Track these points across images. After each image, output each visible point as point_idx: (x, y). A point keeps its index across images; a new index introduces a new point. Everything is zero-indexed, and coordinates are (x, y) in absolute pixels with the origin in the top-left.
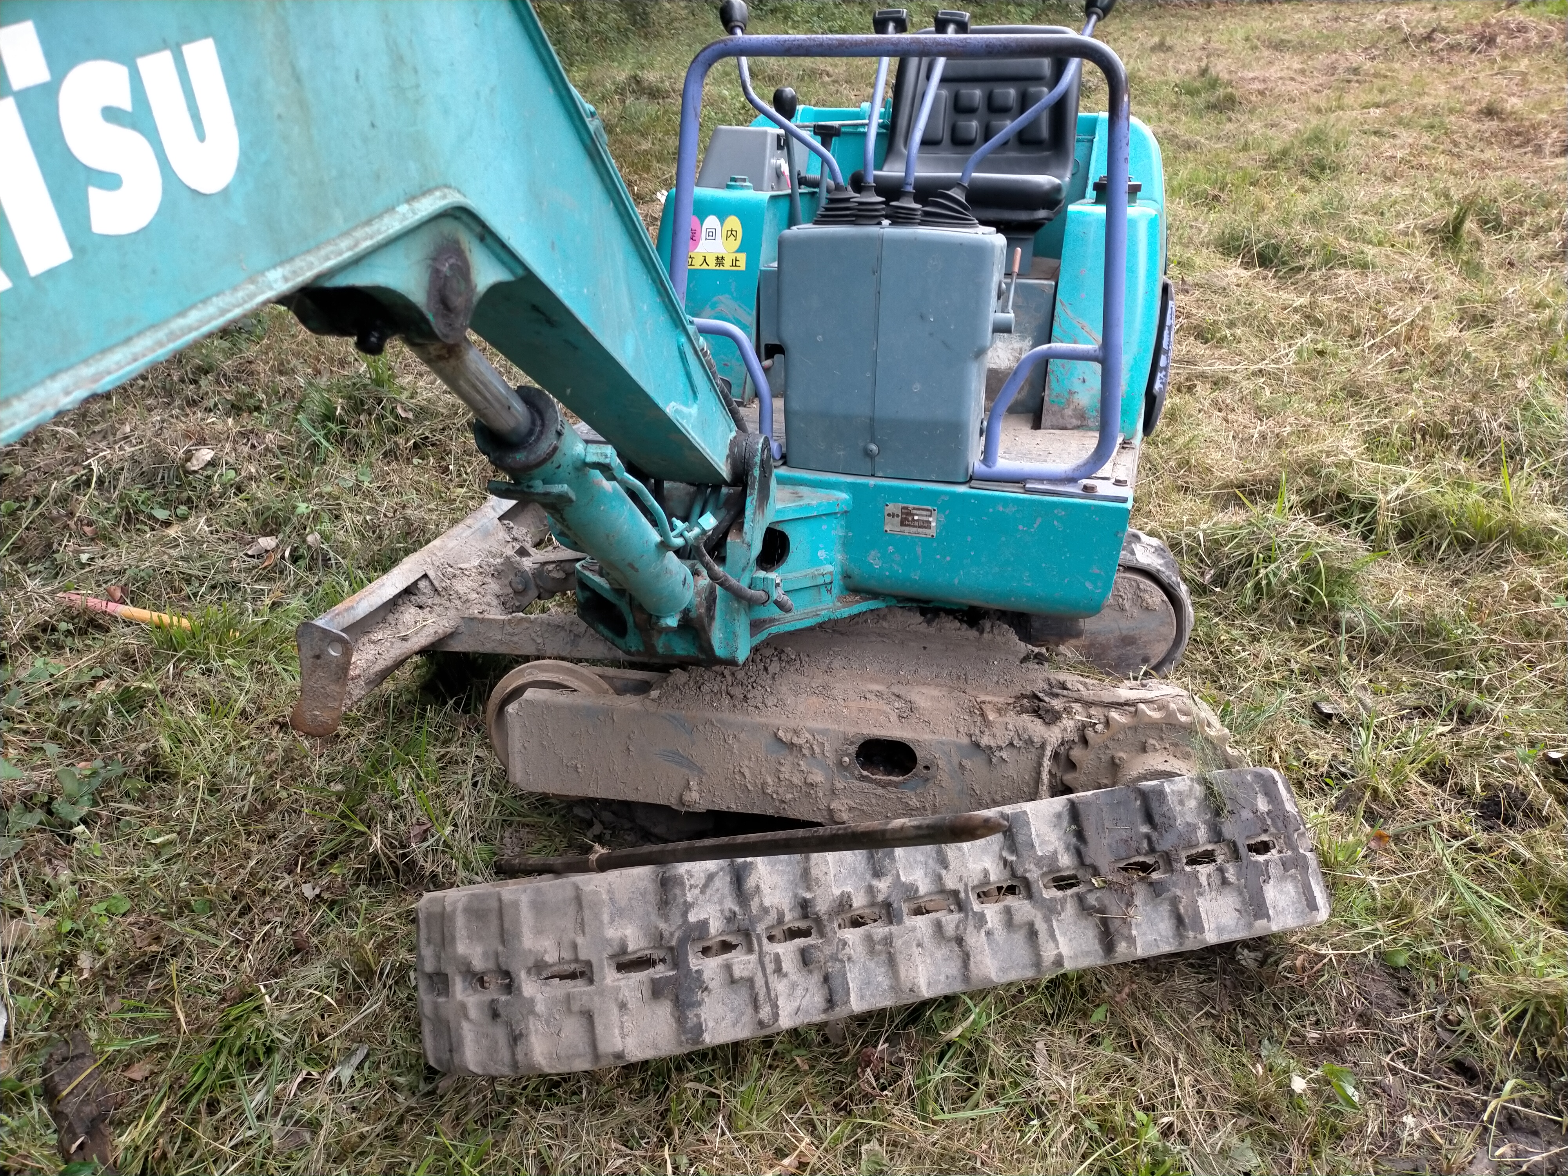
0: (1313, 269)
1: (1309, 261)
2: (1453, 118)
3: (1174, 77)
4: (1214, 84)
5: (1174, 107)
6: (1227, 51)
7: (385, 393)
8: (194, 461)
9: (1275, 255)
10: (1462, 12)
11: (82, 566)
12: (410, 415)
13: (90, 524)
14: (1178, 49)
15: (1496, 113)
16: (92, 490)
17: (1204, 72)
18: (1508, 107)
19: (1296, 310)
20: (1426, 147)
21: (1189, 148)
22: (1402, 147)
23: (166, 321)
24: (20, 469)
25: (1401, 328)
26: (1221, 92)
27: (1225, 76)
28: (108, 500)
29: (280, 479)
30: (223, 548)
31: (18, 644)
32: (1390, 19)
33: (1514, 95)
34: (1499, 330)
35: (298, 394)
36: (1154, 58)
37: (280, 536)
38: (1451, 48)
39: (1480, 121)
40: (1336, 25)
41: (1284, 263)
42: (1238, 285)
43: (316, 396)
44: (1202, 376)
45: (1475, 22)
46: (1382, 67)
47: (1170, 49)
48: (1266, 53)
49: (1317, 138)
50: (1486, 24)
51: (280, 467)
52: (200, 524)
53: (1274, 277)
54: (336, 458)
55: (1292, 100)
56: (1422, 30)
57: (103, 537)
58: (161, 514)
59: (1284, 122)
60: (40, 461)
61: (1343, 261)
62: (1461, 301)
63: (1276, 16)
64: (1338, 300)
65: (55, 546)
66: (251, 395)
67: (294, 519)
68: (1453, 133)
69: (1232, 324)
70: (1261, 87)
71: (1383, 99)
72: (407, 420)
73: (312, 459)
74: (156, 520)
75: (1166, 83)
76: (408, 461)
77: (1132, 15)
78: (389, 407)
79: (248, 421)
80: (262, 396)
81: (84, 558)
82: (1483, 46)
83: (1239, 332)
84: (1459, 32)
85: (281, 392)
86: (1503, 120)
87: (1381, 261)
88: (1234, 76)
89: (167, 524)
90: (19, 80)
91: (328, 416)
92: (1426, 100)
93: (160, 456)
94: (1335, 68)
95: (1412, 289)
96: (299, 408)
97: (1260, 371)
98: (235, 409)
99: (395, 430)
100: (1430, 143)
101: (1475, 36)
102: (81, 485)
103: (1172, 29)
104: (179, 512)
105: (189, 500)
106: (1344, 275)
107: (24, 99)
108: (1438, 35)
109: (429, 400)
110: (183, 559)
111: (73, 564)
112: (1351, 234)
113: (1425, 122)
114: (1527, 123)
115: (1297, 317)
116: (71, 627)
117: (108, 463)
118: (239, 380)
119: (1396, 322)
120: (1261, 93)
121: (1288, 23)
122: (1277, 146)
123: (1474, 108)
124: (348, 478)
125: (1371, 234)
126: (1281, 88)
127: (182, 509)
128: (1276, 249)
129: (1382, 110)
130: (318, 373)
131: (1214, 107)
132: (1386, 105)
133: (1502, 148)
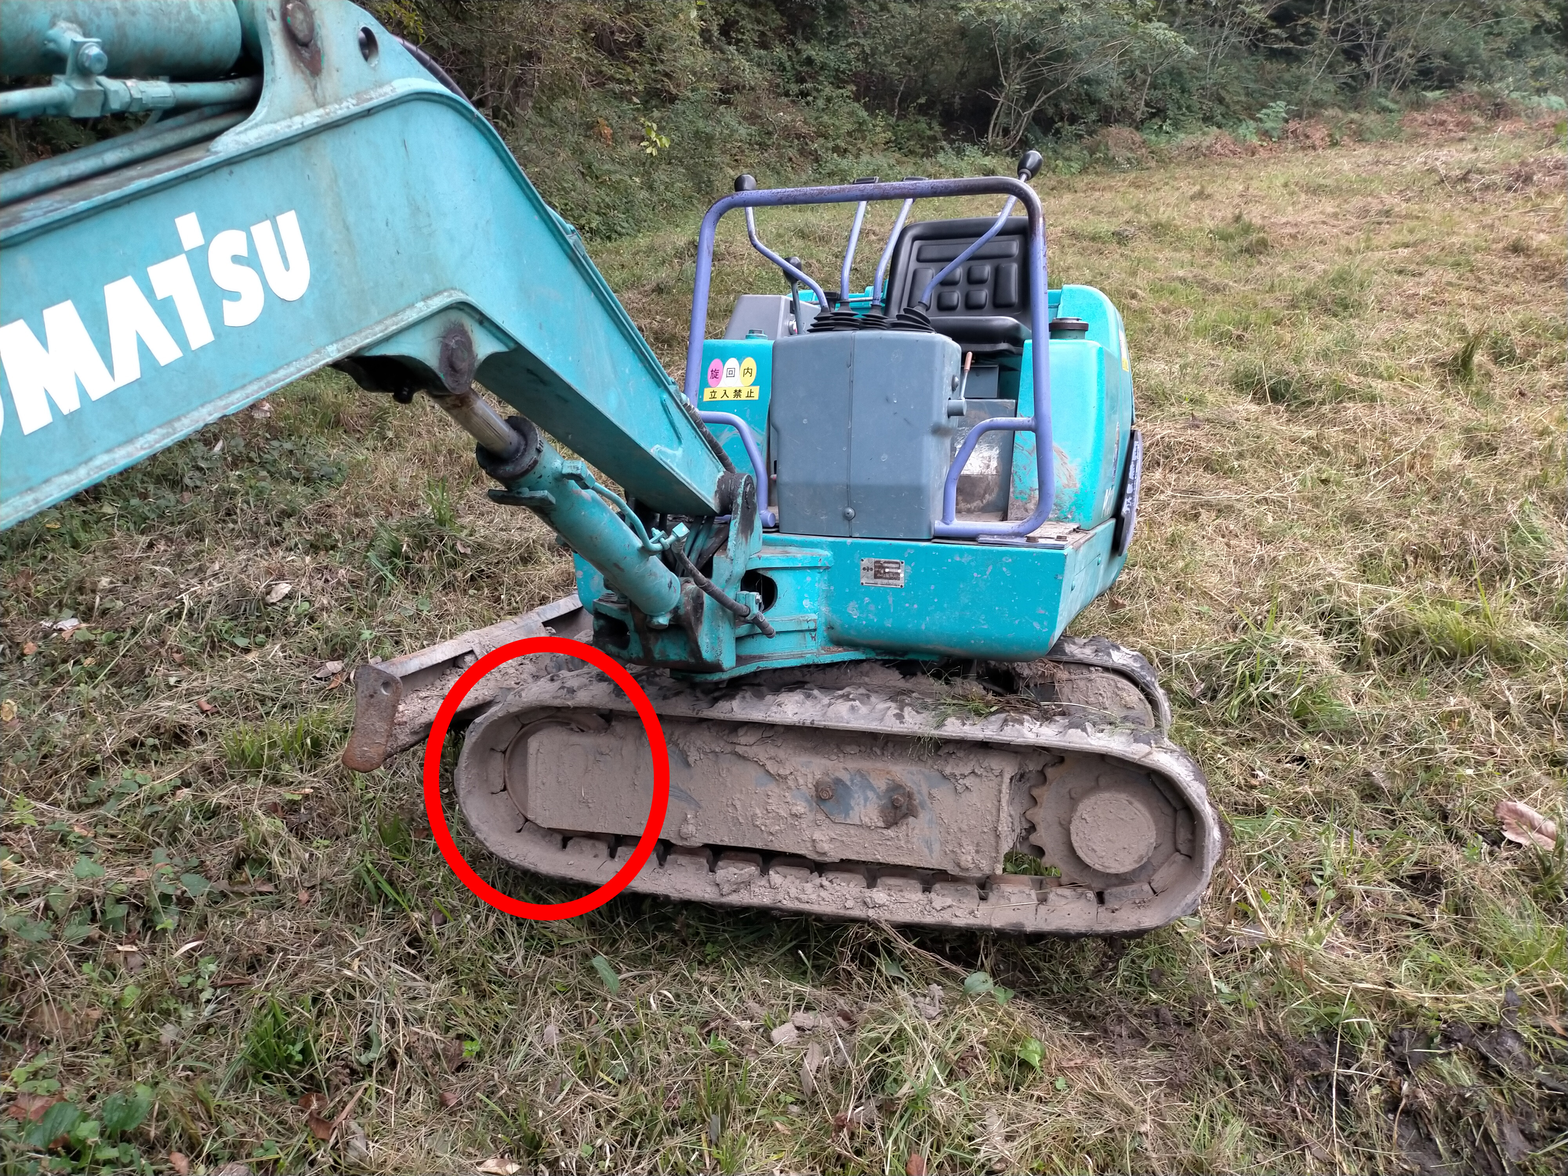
0: (1323, 403)
1: (1320, 395)
2: (1479, 256)
3: (1209, 224)
4: (1247, 229)
5: (1209, 252)
6: (1264, 198)
7: (446, 530)
8: (273, 594)
9: (1287, 391)
10: (1502, 152)
11: (170, 687)
12: (468, 551)
13: (178, 652)
14: (1218, 196)
15: (1522, 250)
16: (183, 622)
17: (1238, 218)
18: (1535, 244)
19: (1303, 442)
20: (1450, 284)
21: (1218, 291)
22: (1426, 285)
23: (266, 376)
24: (120, 604)
25: (1406, 457)
26: (1254, 237)
27: (1257, 221)
28: (195, 630)
29: (350, 609)
30: (296, 672)
31: (110, 757)
32: (1429, 161)
33: (1543, 231)
34: (1503, 456)
35: (370, 534)
36: (1193, 206)
37: (346, 660)
38: (1486, 188)
39: (1506, 258)
40: (1375, 169)
41: (1296, 398)
42: (1248, 420)
43: (385, 535)
44: (1208, 505)
45: (1513, 161)
46: (1414, 208)
47: (1209, 196)
48: (1303, 197)
49: (1342, 278)
50: (1523, 164)
51: (349, 598)
52: (275, 650)
53: (1287, 410)
54: (400, 591)
55: (1323, 242)
56: (1458, 172)
57: (191, 663)
58: (242, 642)
59: (1312, 264)
60: (138, 596)
61: (1352, 395)
62: (1467, 430)
63: (1319, 161)
64: (1345, 431)
65: (147, 671)
66: (328, 536)
67: (359, 645)
68: (1479, 270)
69: (1241, 456)
70: (1293, 231)
71: (1411, 239)
72: (465, 555)
73: (378, 591)
74: (237, 647)
75: (1201, 230)
76: (465, 592)
77: (1178, 165)
78: (450, 543)
79: (324, 558)
80: (337, 536)
81: (172, 681)
82: (1519, 184)
83: (1246, 463)
84: (1494, 172)
85: (356, 532)
86: (1528, 256)
87: (1388, 394)
88: (1266, 222)
89: (247, 651)
90: (188, 245)
91: (396, 553)
92: (1454, 239)
93: (244, 591)
94: (1368, 211)
95: (1419, 420)
96: (370, 546)
97: (1265, 499)
98: (314, 548)
99: (453, 565)
100: (1454, 280)
101: (1511, 175)
102: (173, 617)
103: (1213, 178)
104: (258, 640)
105: (267, 629)
106: (1353, 409)
107: (190, 254)
108: (1474, 176)
109: (485, 537)
110: (259, 681)
111: (162, 686)
112: (1363, 370)
113: (1451, 260)
114: (1553, 259)
115: (1305, 448)
116: (157, 742)
117: (197, 597)
118: (318, 522)
119: (1399, 451)
120: (1294, 237)
121: (1328, 168)
122: (1301, 287)
123: (1500, 245)
124: (410, 607)
125: (1382, 369)
126: (1312, 231)
127: (261, 637)
128: (1288, 385)
129: (1411, 249)
130: (389, 514)
131: (1247, 251)
132: (1415, 245)
133: (1527, 283)
